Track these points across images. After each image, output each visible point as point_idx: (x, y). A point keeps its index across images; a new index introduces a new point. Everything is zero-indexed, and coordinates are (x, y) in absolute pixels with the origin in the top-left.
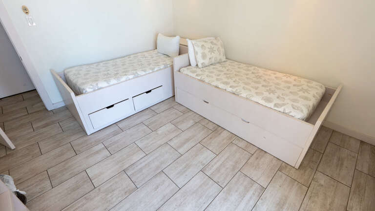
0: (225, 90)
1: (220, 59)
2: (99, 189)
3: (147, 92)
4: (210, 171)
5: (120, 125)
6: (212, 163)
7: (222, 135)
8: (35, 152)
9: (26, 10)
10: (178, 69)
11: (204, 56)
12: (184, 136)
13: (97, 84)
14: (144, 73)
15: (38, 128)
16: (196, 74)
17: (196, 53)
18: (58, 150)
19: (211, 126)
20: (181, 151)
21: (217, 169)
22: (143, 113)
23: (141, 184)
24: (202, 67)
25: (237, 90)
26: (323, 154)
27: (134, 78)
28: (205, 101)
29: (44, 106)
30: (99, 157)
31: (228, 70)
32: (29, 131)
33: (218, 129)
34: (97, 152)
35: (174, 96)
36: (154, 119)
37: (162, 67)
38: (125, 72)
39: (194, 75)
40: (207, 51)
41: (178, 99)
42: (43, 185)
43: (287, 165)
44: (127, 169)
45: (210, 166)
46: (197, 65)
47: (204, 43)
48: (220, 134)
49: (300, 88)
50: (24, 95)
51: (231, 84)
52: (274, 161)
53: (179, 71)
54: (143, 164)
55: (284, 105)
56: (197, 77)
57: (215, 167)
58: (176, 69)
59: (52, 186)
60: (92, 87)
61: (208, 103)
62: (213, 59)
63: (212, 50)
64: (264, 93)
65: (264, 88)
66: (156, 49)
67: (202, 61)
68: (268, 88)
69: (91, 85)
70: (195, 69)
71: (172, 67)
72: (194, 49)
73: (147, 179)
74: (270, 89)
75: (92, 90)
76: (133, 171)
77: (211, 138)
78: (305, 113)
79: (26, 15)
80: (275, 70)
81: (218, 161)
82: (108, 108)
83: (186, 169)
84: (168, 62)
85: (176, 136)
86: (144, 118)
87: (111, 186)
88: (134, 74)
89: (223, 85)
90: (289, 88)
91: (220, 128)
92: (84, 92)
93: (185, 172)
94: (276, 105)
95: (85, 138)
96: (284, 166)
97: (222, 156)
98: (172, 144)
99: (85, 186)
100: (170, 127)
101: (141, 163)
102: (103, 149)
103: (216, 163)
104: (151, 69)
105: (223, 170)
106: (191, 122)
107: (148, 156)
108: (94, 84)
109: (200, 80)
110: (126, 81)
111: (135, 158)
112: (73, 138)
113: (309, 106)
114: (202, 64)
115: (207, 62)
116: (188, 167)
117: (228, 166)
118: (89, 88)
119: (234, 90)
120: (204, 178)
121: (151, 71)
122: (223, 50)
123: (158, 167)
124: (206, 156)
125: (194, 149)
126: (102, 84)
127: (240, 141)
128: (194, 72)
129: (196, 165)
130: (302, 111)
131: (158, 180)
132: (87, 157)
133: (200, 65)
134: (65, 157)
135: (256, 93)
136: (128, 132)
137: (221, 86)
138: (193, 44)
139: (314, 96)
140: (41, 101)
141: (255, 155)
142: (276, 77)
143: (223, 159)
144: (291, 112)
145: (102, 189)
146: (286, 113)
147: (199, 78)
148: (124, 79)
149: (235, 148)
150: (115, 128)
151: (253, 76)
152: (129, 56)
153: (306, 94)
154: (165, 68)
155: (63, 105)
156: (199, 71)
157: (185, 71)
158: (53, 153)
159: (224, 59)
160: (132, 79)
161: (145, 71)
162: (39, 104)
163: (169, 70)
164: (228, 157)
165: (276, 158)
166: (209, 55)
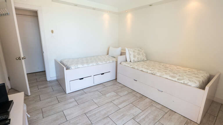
0: (147, 72)
1: (143, 59)
2: (70, 122)
3: (102, 74)
4: (139, 119)
5: (85, 90)
6: (140, 115)
7: (145, 100)
8: (38, 99)
9: (52, 31)
10: (120, 63)
11: (134, 56)
12: (122, 99)
13: (77, 65)
14: (101, 63)
15: (41, 88)
16: (130, 65)
17: (130, 54)
18: (49, 100)
19: (138, 95)
20: (120, 106)
21: (143, 119)
22: (98, 86)
23: (94, 122)
24: (133, 62)
25: (154, 72)
26: (217, 117)
27: (96, 65)
28: (135, 80)
29: (46, 78)
30: (71, 105)
31: (148, 64)
32: (36, 89)
33: (143, 97)
34: (71, 103)
35: (116, 79)
36: (104, 89)
37: (111, 61)
38: (92, 62)
39: (129, 65)
40: (136, 54)
41: (119, 80)
42: (38, 116)
43: (191, 121)
44: (87, 113)
45: (138, 117)
46: (131, 61)
47: (134, 50)
48: (144, 100)
49: (193, 73)
50: (37, 74)
51: (150, 69)
52: (182, 118)
53: (121, 64)
54: (96, 111)
55: (183, 79)
56: (131, 66)
57: (142, 117)
58: (118, 63)
59: (43, 117)
60: (74, 66)
61: (136, 81)
62: (139, 59)
63: (139, 54)
64: (171, 74)
65: (170, 72)
66: (108, 54)
67: (134, 59)
68: (173, 72)
69: (75, 66)
70: (130, 63)
71: (117, 62)
72: (129, 53)
73: (98, 120)
74: (174, 72)
75: (74, 68)
76: (90, 114)
77: (138, 102)
78: (198, 84)
79: (52, 33)
80: (176, 65)
81: (143, 114)
82: (80, 79)
83: (122, 117)
84: (114, 60)
85: (117, 99)
86: (98, 88)
87: (77, 121)
88: (96, 63)
89: (145, 70)
90: (186, 73)
91: (144, 97)
92: (70, 68)
93: (122, 118)
94: (178, 79)
95: (65, 95)
96: (190, 122)
97: (146, 112)
98: (114, 102)
99: (62, 119)
100: (113, 94)
101: (95, 111)
102: (74, 101)
103: (142, 115)
104: (105, 62)
105: (147, 120)
106: (126, 92)
107: (100, 107)
108: (76, 66)
109: (132, 68)
110: (92, 66)
111: (92, 108)
112: (58, 94)
113: (200, 81)
114: (133, 60)
115: (136, 59)
116: (124, 116)
117: (150, 118)
118: (73, 67)
119: (152, 72)
120: (135, 123)
121: (105, 63)
122: (145, 54)
123: (105, 114)
124: (136, 111)
125: (128, 106)
126: (80, 66)
127: (157, 104)
128: (129, 64)
129: (130, 115)
130: (195, 83)
131: (105, 121)
132: (65, 104)
133: (132, 61)
134: (53, 103)
135: (166, 74)
136: (89, 94)
137: (144, 70)
138: (128, 50)
139: (202, 77)
140: (46, 76)
141: (168, 113)
142: (177, 68)
143: (147, 114)
144: (188, 83)
145: (71, 122)
146: (185, 84)
147: (132, 67)
148: (91, 65)
149: (154, 108)
150: (82, 92)
151: (164, 67)
152: (94, 57)
153: (197, 76)
154: (113, 62)
155: (55, 78)
156: (131, 64)
157: (124, 64)
158: (47, 101)
159: (146, 59)
160: (95, 65)
161: (102, 62)
162: (44, 78)
163: (115, 63)
164: (150, 113)
165: (183, 116)
166: (137, 56)
